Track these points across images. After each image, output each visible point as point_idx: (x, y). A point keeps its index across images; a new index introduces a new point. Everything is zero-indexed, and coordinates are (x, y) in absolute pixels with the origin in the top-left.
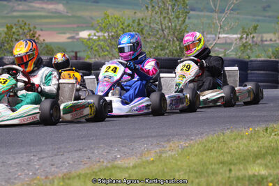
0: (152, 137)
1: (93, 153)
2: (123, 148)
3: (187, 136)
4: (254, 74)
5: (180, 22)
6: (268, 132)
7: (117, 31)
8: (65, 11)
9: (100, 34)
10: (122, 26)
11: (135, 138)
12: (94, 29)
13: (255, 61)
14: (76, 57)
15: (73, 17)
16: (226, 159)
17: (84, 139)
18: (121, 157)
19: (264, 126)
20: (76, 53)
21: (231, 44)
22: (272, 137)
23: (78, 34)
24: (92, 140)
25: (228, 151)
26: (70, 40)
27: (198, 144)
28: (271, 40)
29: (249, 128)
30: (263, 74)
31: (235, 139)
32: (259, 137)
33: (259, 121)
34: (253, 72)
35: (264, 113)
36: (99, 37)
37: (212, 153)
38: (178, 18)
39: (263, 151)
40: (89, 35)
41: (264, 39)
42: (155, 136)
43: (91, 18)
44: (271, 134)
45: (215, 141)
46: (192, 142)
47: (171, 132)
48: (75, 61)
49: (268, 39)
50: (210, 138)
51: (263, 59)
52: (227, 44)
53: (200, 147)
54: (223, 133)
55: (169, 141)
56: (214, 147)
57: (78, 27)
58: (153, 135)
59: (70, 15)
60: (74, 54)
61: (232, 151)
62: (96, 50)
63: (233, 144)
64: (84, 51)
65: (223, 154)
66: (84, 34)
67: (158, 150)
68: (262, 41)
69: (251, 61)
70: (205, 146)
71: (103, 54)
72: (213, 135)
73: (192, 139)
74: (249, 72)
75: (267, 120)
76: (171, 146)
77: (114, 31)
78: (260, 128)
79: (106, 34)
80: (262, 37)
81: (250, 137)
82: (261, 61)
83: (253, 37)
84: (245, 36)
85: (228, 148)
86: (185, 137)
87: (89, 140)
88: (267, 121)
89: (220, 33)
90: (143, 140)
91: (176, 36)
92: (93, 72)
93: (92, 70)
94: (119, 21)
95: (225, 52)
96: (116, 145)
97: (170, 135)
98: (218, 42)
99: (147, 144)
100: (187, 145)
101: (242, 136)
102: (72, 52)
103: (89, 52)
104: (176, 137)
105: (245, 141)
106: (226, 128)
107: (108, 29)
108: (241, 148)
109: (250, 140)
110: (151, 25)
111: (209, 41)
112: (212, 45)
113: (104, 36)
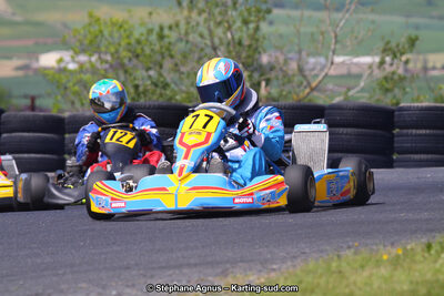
0: (189, 265)
2: (128, 290)
3: (264, 263)
4: (407, 135)
5: (251, 31)
6: (433, 252)
7: (117, 52)
8: (10, 10)
9: (83, 58)
10: (126, 41)
11: (153, 269)
12: (73, 49)
13: (408, 109)
14: (33, 108)
15: (27, 23)
19: (424, 240)
20: (33, 99)
21: (359, 76)
23: (37, 60)
24: (64, 274)
25: (348, 291)
26: (20, 73)
28: (443, 68)
29: (393, 245)
30: (425, 135)
31: (362, 267)
32: (414, 261)
33: (415, 232)
34: (405, 131)
35: (425, 215)
36: (81, 65)
38: (246, 22)
39: (423, 291)
40: (60, 60)
41: (430, 65)
42: (195, 265)
43: (65, 25)
44: (438, 256)
45: (320, 271)
46: (273, 274)
47: (230, 254)
48: (29, 113)
49: (439, 65)
50: (311, 265)
51: (425, 104)
52: (351, 77)
54: (339, 256)
55: (224, 274)
56: (318, 284)
58: (192, 261)
59: (18, 18)
60: (28, 102)
61: (357, 293)
62: (76, 93)
63: (360, 278)
64: (49, 95)
66: (49, 60)
68: (425, 69)
69: (401, 109)
72: (317, 260)
73: (274, 270)
74: (396, 131)
75: (430, 228)
77: (112, 50)
78: (415, 245)
79: (94, 59)
80: (425, 62)
83: (407, 62)
84: (388, 59)
85: (347, 286)
86: (259, 267)
88: (432, 231)
89: (334, 53)
90: (171, 272)
91: (243, 60)
92: (67, 136)
93: (65, 133)
94: (122, 30)
95: (346, 93)
96: (114, 284)
97: (227, 262)
98: (332, 72)
99: (178, 281)
100: (263, 280)
101: (377, 261)
102: (25, 97)
103: (59, 97)
104: (240, 264)
105: (384, 271)
106: (345, 246)
107: (99, 47)
108: (375, 286)
109: (395, 269)
110: (191, 37)
111: (313, 69)
112: (320, 78)
113: (90, 62)
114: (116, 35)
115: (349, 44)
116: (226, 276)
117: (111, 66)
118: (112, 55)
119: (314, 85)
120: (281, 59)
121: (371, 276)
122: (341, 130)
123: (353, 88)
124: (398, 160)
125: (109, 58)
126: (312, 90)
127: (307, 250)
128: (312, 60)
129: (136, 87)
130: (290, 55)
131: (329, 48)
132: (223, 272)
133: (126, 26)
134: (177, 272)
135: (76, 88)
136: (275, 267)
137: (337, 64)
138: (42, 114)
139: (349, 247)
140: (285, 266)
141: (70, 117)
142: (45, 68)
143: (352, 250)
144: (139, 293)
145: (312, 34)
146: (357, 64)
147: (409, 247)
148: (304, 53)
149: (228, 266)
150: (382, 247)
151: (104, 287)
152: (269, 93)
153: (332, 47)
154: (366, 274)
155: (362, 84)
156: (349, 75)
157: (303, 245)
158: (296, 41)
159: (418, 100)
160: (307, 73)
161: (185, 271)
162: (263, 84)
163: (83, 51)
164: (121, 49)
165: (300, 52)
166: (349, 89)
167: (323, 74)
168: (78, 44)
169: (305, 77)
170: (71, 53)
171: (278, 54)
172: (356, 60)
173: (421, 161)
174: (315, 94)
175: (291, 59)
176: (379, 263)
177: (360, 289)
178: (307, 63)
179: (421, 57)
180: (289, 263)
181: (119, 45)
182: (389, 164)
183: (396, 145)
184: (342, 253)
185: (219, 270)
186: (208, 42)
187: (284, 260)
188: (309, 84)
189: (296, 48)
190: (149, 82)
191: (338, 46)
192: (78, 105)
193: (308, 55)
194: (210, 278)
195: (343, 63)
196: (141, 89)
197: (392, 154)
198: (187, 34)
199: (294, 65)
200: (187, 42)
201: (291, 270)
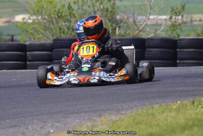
0: (84, 112)
1: (27, 129)
2: (56, 124)
3: (118, 110)
4: (183, 52)
5: (112, 4)
6: (195, 105)
7: (50, 14)
9: (34, 17)
12: (30, 13)
13: (184, 39)
14: (12, 40)
16: (154, 131)
17: (19, 116)
18: (54, 131)
19: (191, 100)
20: (12, 36)
21: (161, 25)
22: (198, 110)
23: (14, 18)
24: (27, 116)
25: (156, 123)
26: (6, 24)
27: (128, 118)
28: (200, 20)
29: (177, 102)
30: (192, 51)
31: (163, 112)
32: (187, 110)
33: (187, 96)
34: (182, 50)
35: (192, 88)
36: (34, 20)
37: (141, 126)
39: (191, 123)
40: (24, 19)
41: (194, 19)
42: (87, 112)
44: (198, 107)
45: (144, 114)
46: (122, 116)
48: (10, 43)
49: (198, 19)
50: (140, 111)
51: (191, 37)
53: (129, 119)
54: (152, 107)
55: (100, 116)
56: (143, 121)
57: (14, 11)
58: (85, 110)
60: (10, 37)
61: (161, 124)
62: (31, 33)
63: (162, 117)
64: (19, 34)
65: (151, 126)
66: (19, 18)
67: (89, 124)
68: (191, 21)
69: (180, 40)
70: (135, 119)
71: (38, 36)
72: (142, 109)
73: (123, 114)
74: (178, 50)
76: (102, 121)
77: (48, 14)
78: (187, 102)
79: (40, 18)
80: (192, 18)
81: (178, 110)
82: (190, 39)
85: (156, 121)
86: (116, 112)
87: (24, 117)
88: (195, 95)
89: (150, 14)
90: (76, 115)
91: (108, 18)
92: (28, 53)
93: (27, 51)
94: (52, 5)
95: (155, 33)
96: (50, 121)
97: (101, 110)
98: (149, 23)
99: (79, 119)
100: (117, 119)
101: (170, 109)
102: (9, 35)
103: (24, 35)
104: (108, 111)
105: (173, 114)
106: (155, 102)
107: (42, 12)
108: (169, 121)
109: (178, 113)
110: (84, 7)
111: (140, 22)
112: (143, 26)
113: (38, 19)
114: (49, 7)
115: (156, 10)
116: (101, 117)
117: (48, 21)
118: (48, 16)
119: (140, 29)
120: (125, 17)
121: (167, 116)
122: (153, 50)
123: (158, 30)
124: (179, 63)
125: (46, 17)
126: (140, 31)
127: (138, 105)
128: (139, 18)
129: (60, 29)
130: (130, 15)
131: (147, 12)
132: (99, 115)
133: (54, 3)
134: (78, 115)
135: (32, 31)
136: (123, 112)
137: (152, 19)
138: (16, 43)
139: (157, 103)
140: (128, 112)
141: (29, 44)
142: (18, 22)
143: (159, 105)
144: (61, 125)
145: (139, 6)
146: (160, 19)
147: (184, 103)
148: (136, 15)
149: (102, 112)
150: (171, 103)
151: (45, 122)
152: (120, 33)
153: (149, 11)
154: (164, 115)
155: (162, 28)
156: (157, 24)
157: (136, 103)
158: (132, 8)
159: (188, 35)
160: (137, 24)
161: (82, 114)
162: (117, 29)
163: (35, 14)
164: (52, 14)
165: (134, 14)
166: (156, 30)
167: (145, 24)
168: (32, 11)
169: (136, 25)
170: (29, 15)
171: (124, 15)
172: (160, 17)
173: (189, 63)
174: (141, 33)
175: (130, 17)
176: (170, 110)
177: (162, 122)
178: (137, 19)
179: (190, 16)
180: (130, 111)
181: (51, 11)
182: (175, 65)
183: (178, 56)
184: (153, 106)
185: (98, 114)
186: (92, 9)
187: (127, 109)
188: (138, 29)
189: (132, 12)
190: (65, 28)
191: (152, 11)
192: (32, 39)
193: (138, 15)
194: (94, 118)
195: (154, 19)
196: (62, 30)
197: (177, 60)
198: (82, 6)
199: (131, 20)
200: (83, 9)
201: (130, 114)
